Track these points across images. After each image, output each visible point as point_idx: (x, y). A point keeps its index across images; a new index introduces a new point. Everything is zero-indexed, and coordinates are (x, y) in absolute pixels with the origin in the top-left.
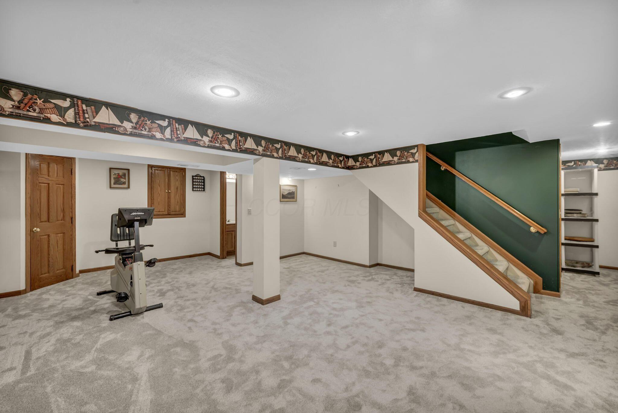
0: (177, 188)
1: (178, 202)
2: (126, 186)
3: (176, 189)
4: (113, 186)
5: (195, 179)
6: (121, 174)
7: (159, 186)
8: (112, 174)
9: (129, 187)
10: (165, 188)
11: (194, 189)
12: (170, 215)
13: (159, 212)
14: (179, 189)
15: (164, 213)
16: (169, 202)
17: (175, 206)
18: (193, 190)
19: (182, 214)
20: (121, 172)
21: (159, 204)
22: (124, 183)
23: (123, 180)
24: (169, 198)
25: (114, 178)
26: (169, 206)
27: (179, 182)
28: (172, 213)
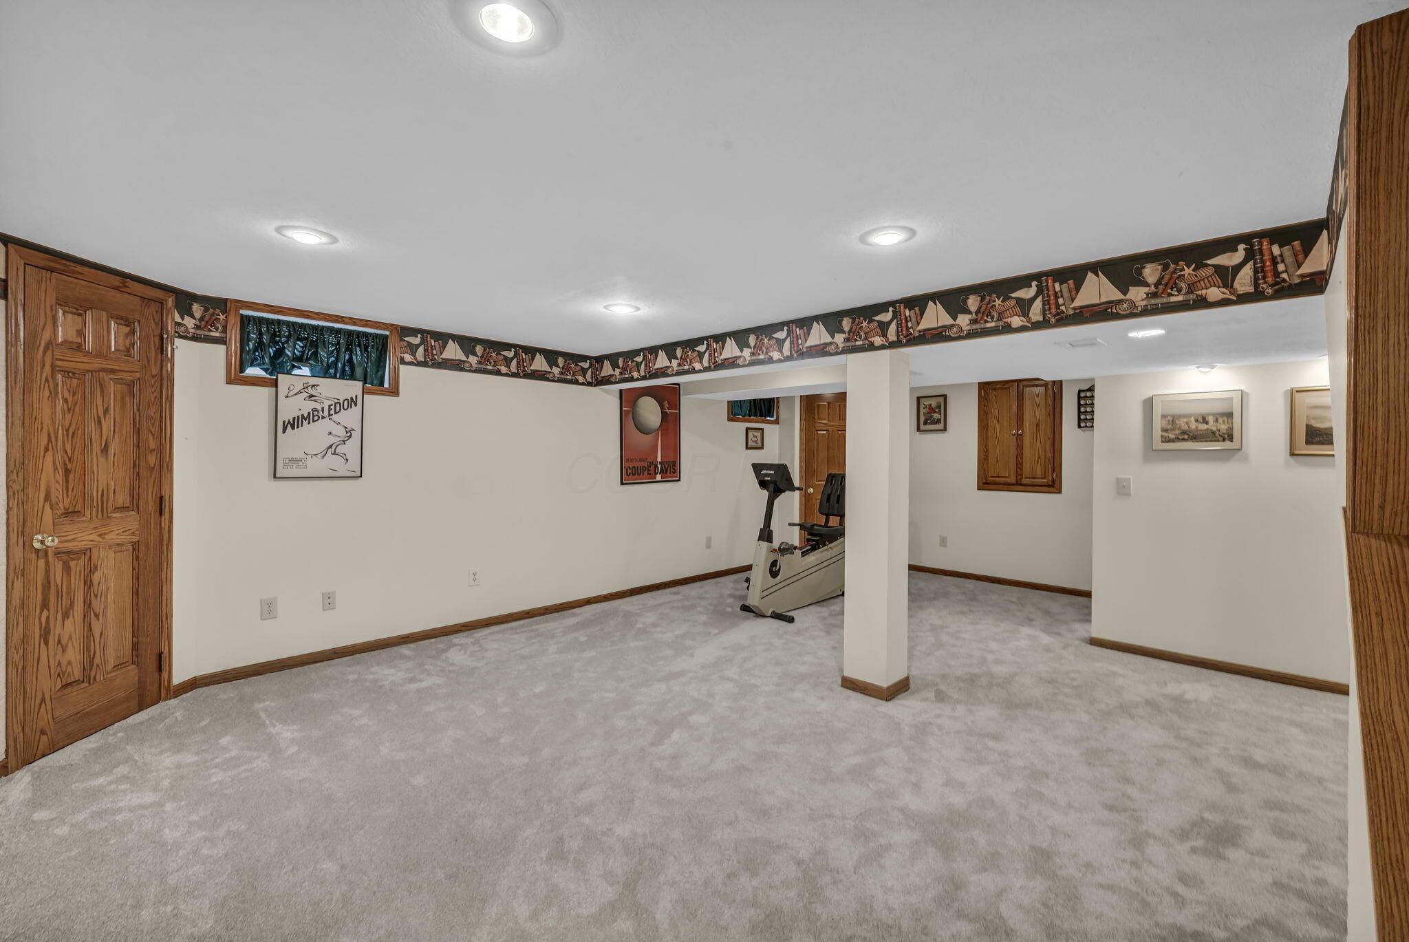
0: (1038, 425)
1: (1039, 457)
2: (941, 426)
3: (1035, 426)
4: (922, 427)
5: (1086, 397)
6: (934, 404)
7: (998, 422)
8: (922, 406)
9: (945, 429)
10: (1010, 425)
11: (1083, 424)
12: (1021, 485)
13: (998, 477)
14: (1042, 427)
15: (1008, 480)
16: (1020, 455)
17: (1033, 466)
18: (1079, 426)
19: (1053, 485)
20: (933, 403)
21: (998, 461)
22: (938, 421)
23: (936, 416)
24: (1020, 446)
25: (924, 414)
26: (1019, 465)
27: (1043, 410)
28: (1025, 481)
